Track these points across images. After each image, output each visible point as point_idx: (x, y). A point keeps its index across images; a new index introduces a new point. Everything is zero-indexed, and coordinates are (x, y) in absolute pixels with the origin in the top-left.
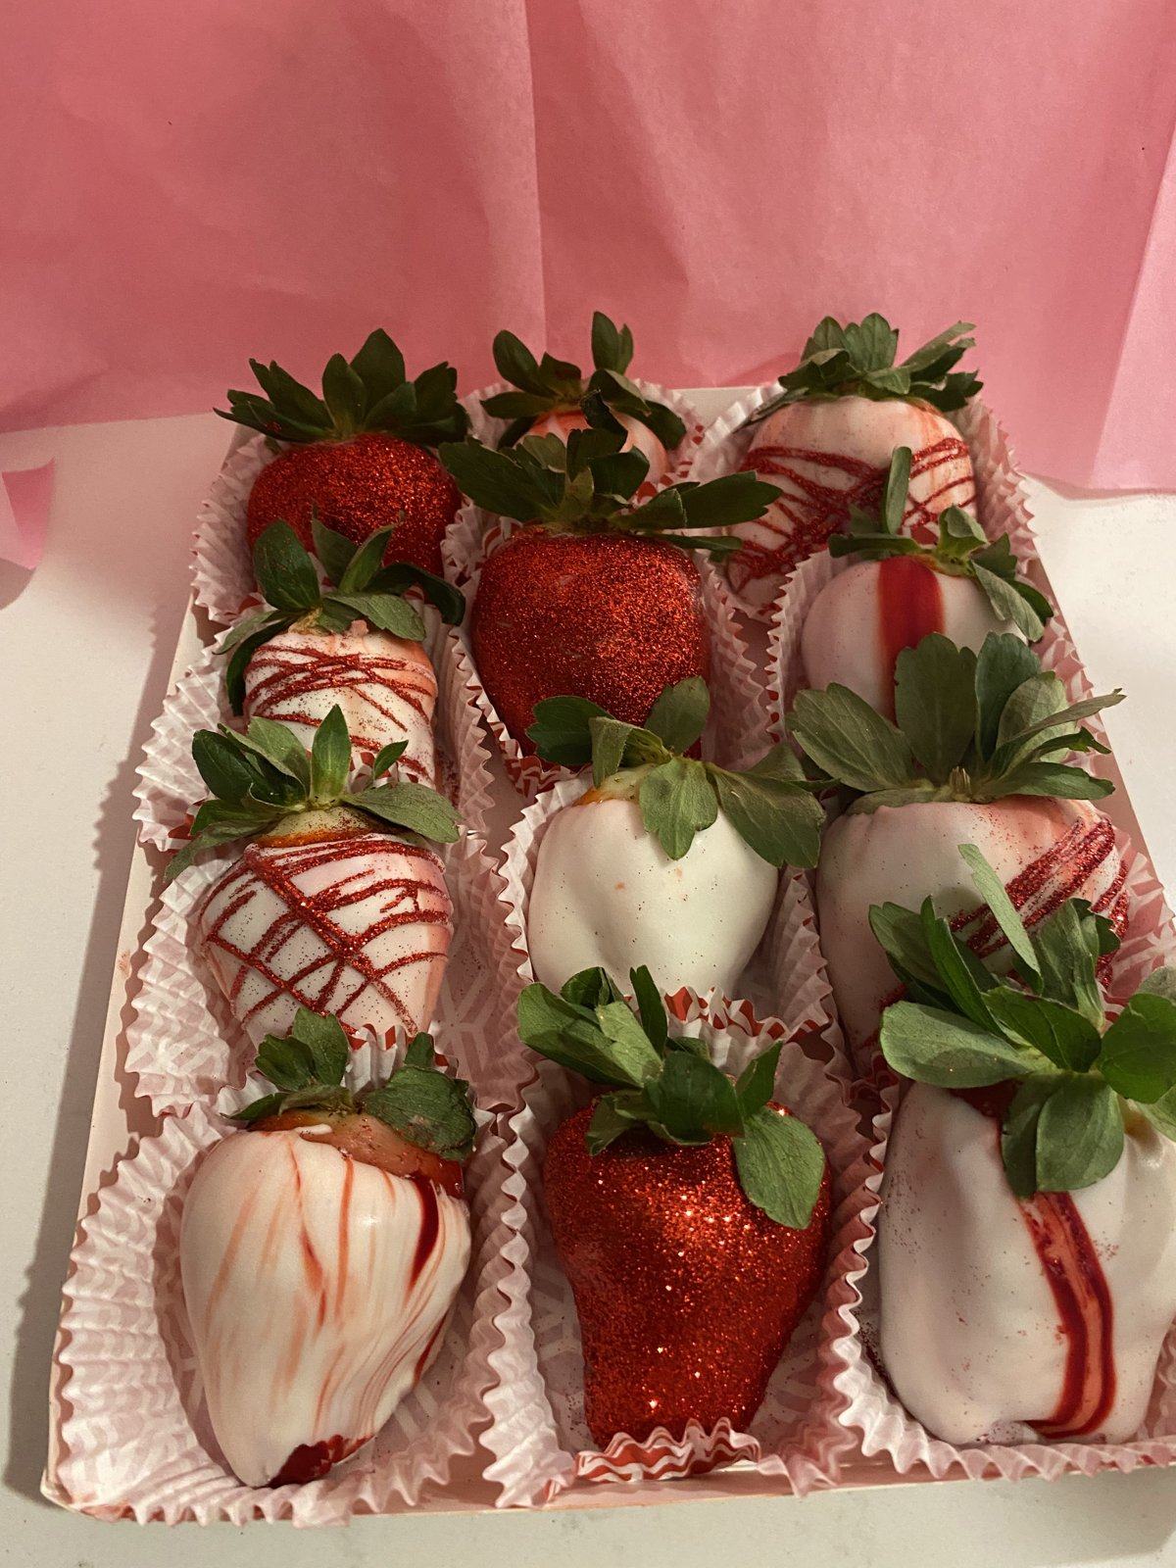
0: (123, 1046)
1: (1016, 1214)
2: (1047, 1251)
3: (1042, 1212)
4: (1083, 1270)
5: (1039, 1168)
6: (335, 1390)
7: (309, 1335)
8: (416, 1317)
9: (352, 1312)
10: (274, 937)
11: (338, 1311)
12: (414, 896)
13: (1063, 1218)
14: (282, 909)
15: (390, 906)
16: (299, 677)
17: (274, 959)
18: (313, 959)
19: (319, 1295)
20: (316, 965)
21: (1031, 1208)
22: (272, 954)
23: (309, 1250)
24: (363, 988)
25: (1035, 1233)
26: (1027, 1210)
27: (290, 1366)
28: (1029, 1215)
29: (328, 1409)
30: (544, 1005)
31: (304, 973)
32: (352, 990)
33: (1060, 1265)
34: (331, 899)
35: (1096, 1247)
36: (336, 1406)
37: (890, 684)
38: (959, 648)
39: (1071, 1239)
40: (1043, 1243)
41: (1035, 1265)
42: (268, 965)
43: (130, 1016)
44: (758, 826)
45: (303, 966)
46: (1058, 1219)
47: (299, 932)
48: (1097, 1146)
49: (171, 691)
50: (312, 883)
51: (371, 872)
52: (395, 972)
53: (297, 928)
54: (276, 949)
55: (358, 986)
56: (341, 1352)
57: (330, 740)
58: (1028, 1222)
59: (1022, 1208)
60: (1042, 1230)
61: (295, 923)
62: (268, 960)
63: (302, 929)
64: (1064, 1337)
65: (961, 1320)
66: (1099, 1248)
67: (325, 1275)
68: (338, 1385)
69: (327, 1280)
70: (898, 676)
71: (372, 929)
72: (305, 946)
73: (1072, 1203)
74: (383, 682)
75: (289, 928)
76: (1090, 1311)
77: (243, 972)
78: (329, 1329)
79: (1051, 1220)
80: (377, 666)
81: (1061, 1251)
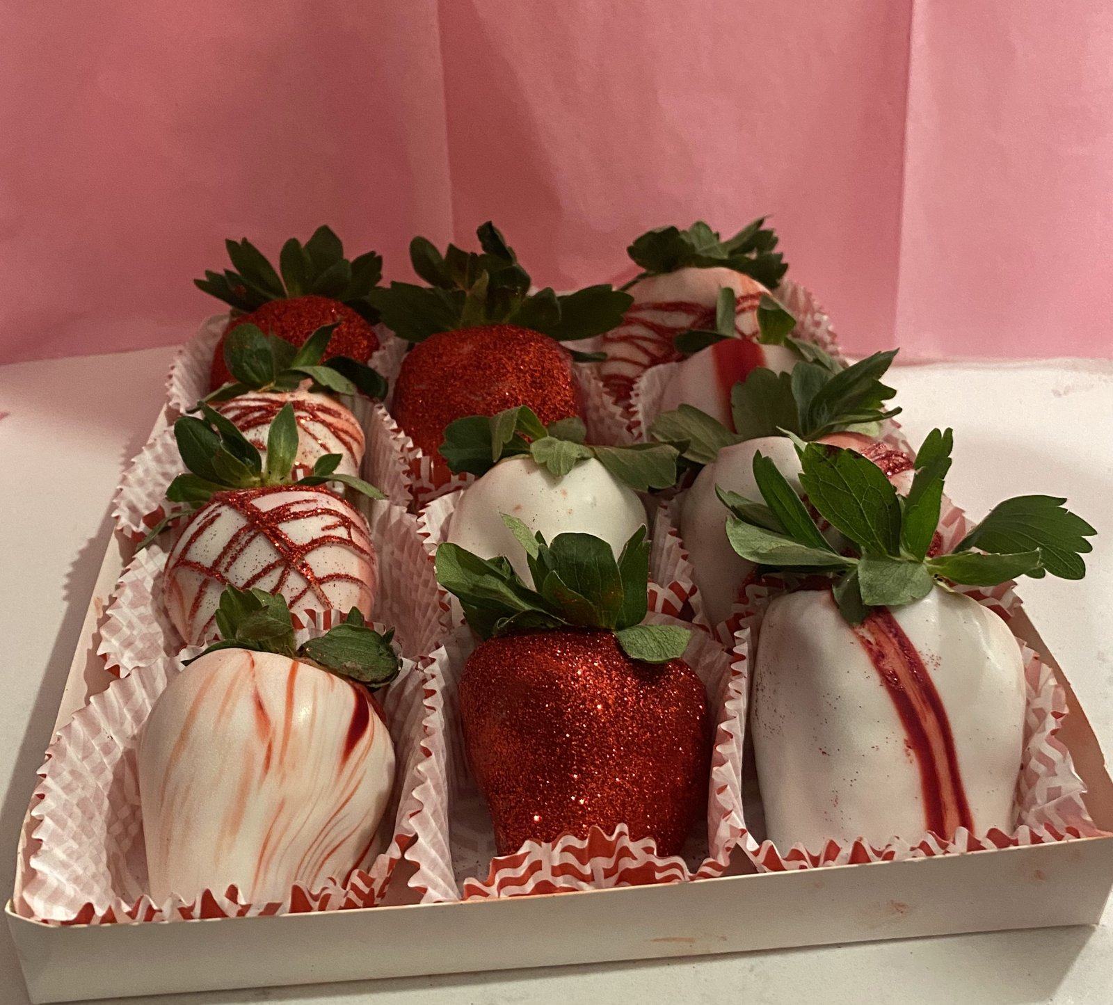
0: (97, 639)
1: (853, 638)
2: (882, 664)
3: (873, 634)
4: (915, 678)
5: (862, 590)
6: (273, 853)
7: (255, 782)
8: (347, 801)
9: (294, 766)
10: (234, 548)
11: (281, 762)
12: (348, 528)
13: (891, 635)
14: (242, 522)
15: (328, 528)
16: (257, 414)
17: (232, 569)
18: (265, 565)
19: (266, 745)
20: (266, 571)
21: (864, 632)
22: (230, 564)
23: (260, 706)
24: (304, 592)
25: (870, 651)
26: (861, 634)
27: (235, 820)
28: (863, 637)
29: (266, 872)
30: (457, 565)
31: (257, 578)
32: (296, 593)
33: (895, 674)
34: (282, 514)
35: (922, 658)
36: (271, 876)
37: (728, 408)
38: (778, 374)
39: (900, 651)
40: (878, 658)
41: (875, 678)
42: (224, 575)
43: (104, 620)
44: (626, 463)
45: (256, 572)
46: (887, 637)
47: (254, 541)
48: (909, 580)
49: (150, 441)
50: (266, 504)
51: (315, 501)
52: (331, 583)
53: (253, 538)
54: (234, 558)
55: (301, 591)
56: (281, 806)
57: (283, 430)
58: (862, 643)
59: (857, 633)
60: (875, 648)
61: (252, 533)
62: (227, 570)
63: (258, 538)
64: (911, 752)
65: (824, 753)
66: (925, 658)
67: (273, 725)
68: (275, 848)
69: (274, 733)
70: (733, 401)
71: (314, 541)
72: (259, 553)
73: (895, 622)
74: (323, 422)
75: (246, 538)
76: (929, 723)
77: (205, 584)
78: (272, 780)
79: (882, 639)
80: (318, 410)
81: (894, 662)
